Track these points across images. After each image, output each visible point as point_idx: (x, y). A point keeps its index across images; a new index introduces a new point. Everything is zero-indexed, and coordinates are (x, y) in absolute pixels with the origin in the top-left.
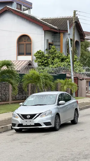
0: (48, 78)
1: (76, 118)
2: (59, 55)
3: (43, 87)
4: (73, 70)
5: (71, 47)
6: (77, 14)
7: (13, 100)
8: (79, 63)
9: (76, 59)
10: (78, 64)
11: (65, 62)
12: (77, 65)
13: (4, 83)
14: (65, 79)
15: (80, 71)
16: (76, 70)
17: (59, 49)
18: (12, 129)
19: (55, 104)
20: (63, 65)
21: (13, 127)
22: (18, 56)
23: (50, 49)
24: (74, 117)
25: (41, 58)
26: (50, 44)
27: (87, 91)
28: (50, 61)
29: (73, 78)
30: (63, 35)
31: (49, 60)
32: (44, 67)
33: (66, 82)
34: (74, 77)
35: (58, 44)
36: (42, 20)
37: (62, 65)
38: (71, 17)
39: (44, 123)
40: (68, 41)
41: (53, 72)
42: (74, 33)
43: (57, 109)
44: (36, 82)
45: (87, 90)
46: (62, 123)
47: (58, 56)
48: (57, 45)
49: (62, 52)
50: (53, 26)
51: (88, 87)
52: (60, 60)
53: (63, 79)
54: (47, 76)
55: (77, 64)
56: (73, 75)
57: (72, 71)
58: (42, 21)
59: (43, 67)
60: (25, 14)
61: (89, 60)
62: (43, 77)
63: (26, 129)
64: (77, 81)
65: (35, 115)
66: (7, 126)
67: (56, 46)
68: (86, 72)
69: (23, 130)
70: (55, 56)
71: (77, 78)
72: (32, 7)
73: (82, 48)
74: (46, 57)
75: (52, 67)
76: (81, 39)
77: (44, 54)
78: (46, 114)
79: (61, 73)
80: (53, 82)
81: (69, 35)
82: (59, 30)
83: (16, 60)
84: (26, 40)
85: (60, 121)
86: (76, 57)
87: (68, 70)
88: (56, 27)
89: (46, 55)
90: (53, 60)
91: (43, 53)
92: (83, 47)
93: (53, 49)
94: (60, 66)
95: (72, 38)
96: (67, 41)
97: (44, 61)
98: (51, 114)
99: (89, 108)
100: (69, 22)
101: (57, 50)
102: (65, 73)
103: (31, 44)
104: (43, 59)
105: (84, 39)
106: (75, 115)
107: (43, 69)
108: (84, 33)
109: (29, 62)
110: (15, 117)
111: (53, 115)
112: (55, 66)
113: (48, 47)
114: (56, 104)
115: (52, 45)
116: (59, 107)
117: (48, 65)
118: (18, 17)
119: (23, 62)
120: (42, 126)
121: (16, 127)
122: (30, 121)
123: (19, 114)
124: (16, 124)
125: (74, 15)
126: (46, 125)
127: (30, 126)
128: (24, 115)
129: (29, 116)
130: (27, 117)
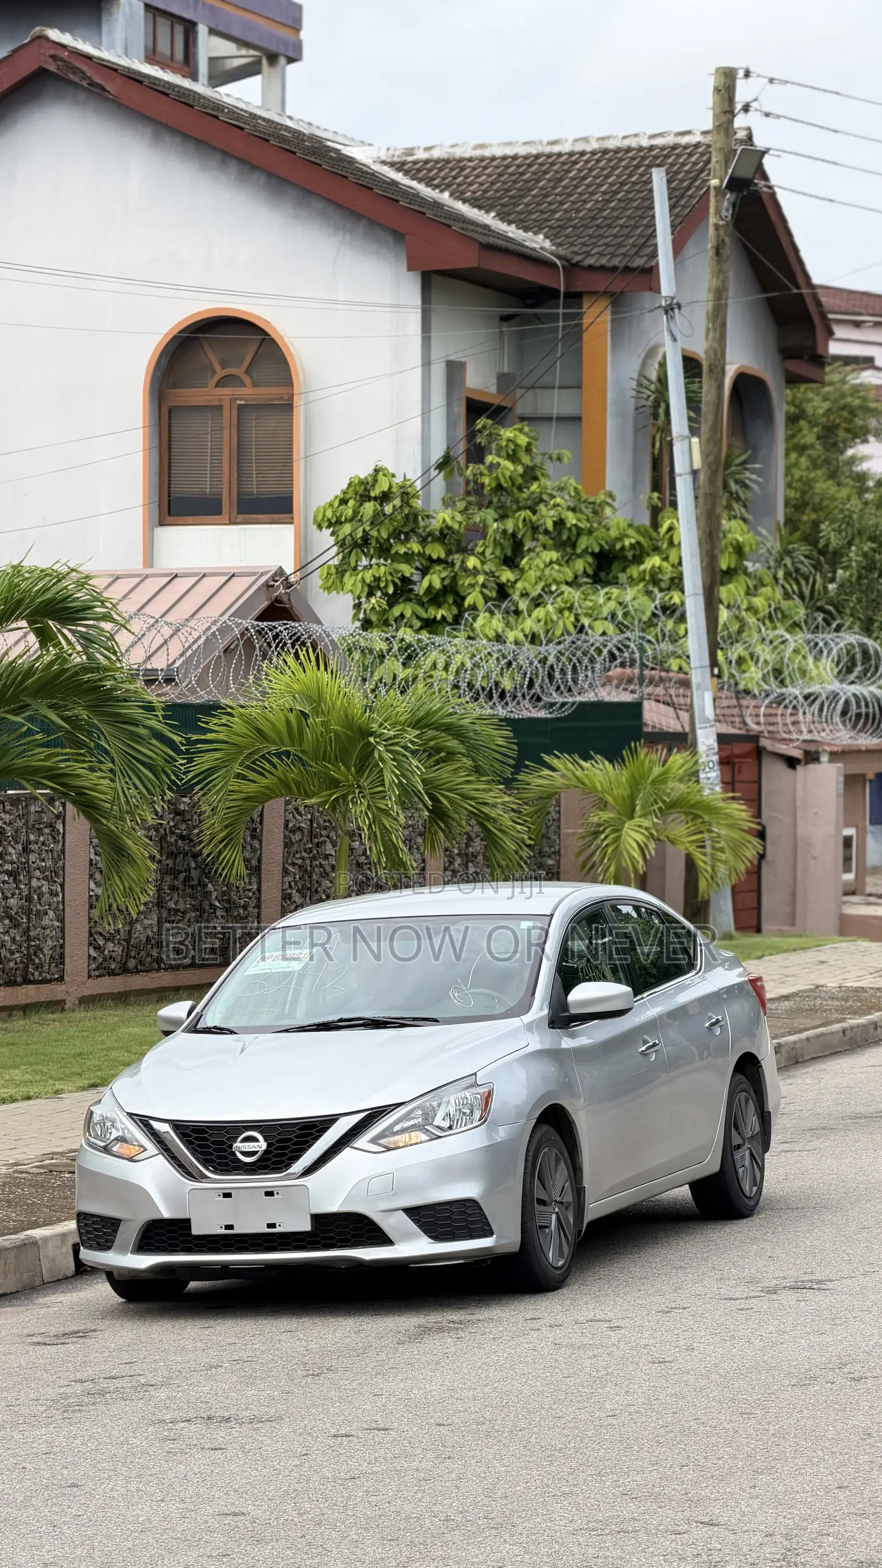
0: (453, 743)
1: (743, 1158)
2: (571, 519)
3: (408, 841)
4: (714, 663)
5: (694, 431)
6: (746, 108)
7: (103, 969)
8: (766, 590)
9: (739, 550)
10: (758, 601)
11: (632, 581)
12: (751, 620)
13: (15, 801)
14: (634, 753)
15: (778, 672)
16: (740, 661)
17: (567, 454)
18: (82, 1270)
19: (527, 1018)
20: (613, 615)
21: (87, 1255)
22: (162, 524)
23: (481, 460)
24: (729, 1150)
25: (384, 551)
26: (475, 408)
27: (847, 869)
28: (475, 572)
29: (706, 740)
30: (607, 316)
31: (472, 562)
32: (424, 635)
33: (635, 785)
34: (722, 739)
35: (557, 403)
36: (399, 166)
37: (594, 614)
38: (685, 140)
39: (410, 1212)
40: (663, 381)
41: (507, 684)
42: (720, 295)
43: (548, 1068)
44: (335, 784)
45: (847, 860)
46: (595, 1208)
47: (559, 523)
48: (549, 419)
49: (602, 484)
50: (512, 231)
51: (862, 834)
52: (580, 565)
53: (614, 756)
54: (448, 729)
55: (750, 608)
56: (709, 712)
57: (699, 675)
58: (398, 177)
59: (407, 634)
60: (234, 112)
61: (870, 566)
62: (412, 734)
63: (224, 1270)
64: (747, 773)
65: (315, 1127)
66: (33, 1244)
67: (542, 428)
68: (836, 686)
69: (193, 1285)
70: (535, 529)
71: (749, 747)
72: (298, 47)
73: (802, 449)
74: (444, 535)
75: (499, 638)
76: (786, 353)
77: (418, 504)
78: (428, 1116)
79: (590, 697)
80: (509, 783)
81: (669, 310)
82: (572, 268)
83: (136, 564)
84: (239, 371)
85: (579, 1191)
86: (735, 530)
87: (660, 663)
88: (538, 242)
89: (442, 516)
90: (510, 562)
91: (406, 496)
92: (809, 436)
93: (513, 457)
94: (581, 630)
95: (700, 348)
96: (654, 377)
97: (424, 572)
98: (483, 1119)
99: (876, 1043)
100: (671, 191)
101: (550, 467)
102: (626, 697)
103: (287, 407)
104: (408, 558)
105: (820, 360)
106: (733, 1123)
107: (409, 656)
108: (824, 300)
109: (267, 586)
110: (106, 1150)
111: (502, 1133)
112: (529, 624)
113: (461, 431)
114: (540, 1009)
115: (498, 413)
116: (567, 1043)
117: (457, 620)
118: (156, 137)
119: (211, 584)
120: (396, 1246)
121: (123, 1251)
122: (269, 1194)
123: (151, 1122)
124: (122, 1224)
125: (724, 119)
126: (431, 1237)
127: (266, 1241)
128: (207, 1127)
129: (252, 1144)
130: (235, 1145)
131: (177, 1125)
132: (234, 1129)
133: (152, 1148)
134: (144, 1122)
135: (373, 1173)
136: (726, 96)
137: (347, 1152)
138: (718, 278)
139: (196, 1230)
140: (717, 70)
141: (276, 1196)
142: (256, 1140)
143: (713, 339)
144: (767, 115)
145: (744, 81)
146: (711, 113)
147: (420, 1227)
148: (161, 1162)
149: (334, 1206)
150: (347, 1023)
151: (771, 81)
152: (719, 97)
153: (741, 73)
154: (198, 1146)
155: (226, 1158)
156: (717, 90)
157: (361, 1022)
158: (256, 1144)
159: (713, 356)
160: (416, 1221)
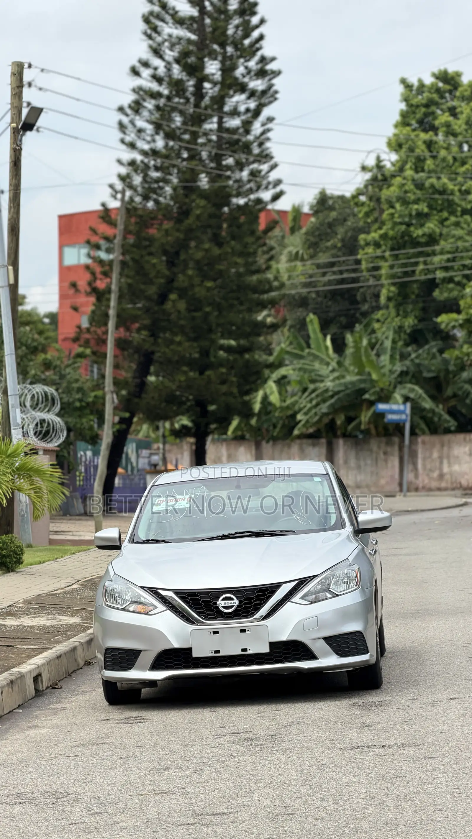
6: (29, 85)
19: (348, 530)
39: (327, 639)
42: (17, 188)
57: (13, 399)
65: (269, 590)
98: (358, 585)
110: (123, 609)
114: (350, 526)
120: (320, 660)
121: (142, 669)
122: (243, 631)
123: (158, 590)
124: (142, 653)
125: (17, 90)
126: (337, 654)
127: (238, 660)
128: (198, 592)
129: (230, 602)
130: (218, 603)
131: (178, 592)
132: (217, 593)
133: (161, 607)
134: (154, 592)
135: (305, 617)
136: (19, 78)
137: (288, 606)
138: (16, 179)
139: (195, 655)
140: (13, 63)
141: (247, 632)
142: (232, 599)
143: (14, 212)
144: (40, 89)
145: (28, 69)
146: (10, 87)
147: (332, 648)
148: (169, 614)
149: (284, 637)
150: (240, 535)
151: (42, 70)
152: (15, 78)
153: (26, 66)
154: (193, 604)
155: (212, 610)
156: (13, 74)
157: (249, 534)
158: (232, 601)
159: (13, 222)
160: (330, 645)
